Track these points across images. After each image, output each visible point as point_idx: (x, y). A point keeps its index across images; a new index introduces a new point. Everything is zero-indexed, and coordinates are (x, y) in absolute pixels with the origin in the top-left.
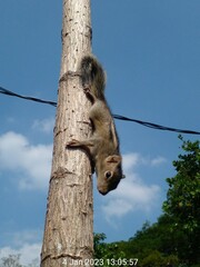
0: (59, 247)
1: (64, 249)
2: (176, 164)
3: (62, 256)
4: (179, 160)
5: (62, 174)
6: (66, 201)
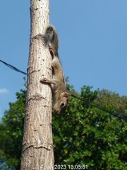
0: (39, 141)
1: (42, 144)
2: (18, 94)
3: (41, 147)
4: (20, 92)
5: (38, 98)
6: (42, 115)
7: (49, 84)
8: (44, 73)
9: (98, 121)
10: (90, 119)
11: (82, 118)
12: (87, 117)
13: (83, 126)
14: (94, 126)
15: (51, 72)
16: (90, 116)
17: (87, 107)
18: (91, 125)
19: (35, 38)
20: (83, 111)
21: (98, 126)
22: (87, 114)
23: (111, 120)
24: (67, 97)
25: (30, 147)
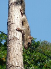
0: (17, 63)
3: (18, 67)
5: (15, 39)
6: (18, 49)
7: (21, 31)
8: (18, 24)
9: (39, 62)
10: (34, 60)
11: (29, 60)
12: (32, 59)
13: (29, 65)
14: (37, 65)
15: (21, 24)
16: (34, 58)
17: (33, 52)
18: (35, 64)
19: (12, 4)
20: (30, 55)
21: (39, 65)
22: (32, 57)
23: (48, 61)
24: (31, 39)
25: (11, 66)
